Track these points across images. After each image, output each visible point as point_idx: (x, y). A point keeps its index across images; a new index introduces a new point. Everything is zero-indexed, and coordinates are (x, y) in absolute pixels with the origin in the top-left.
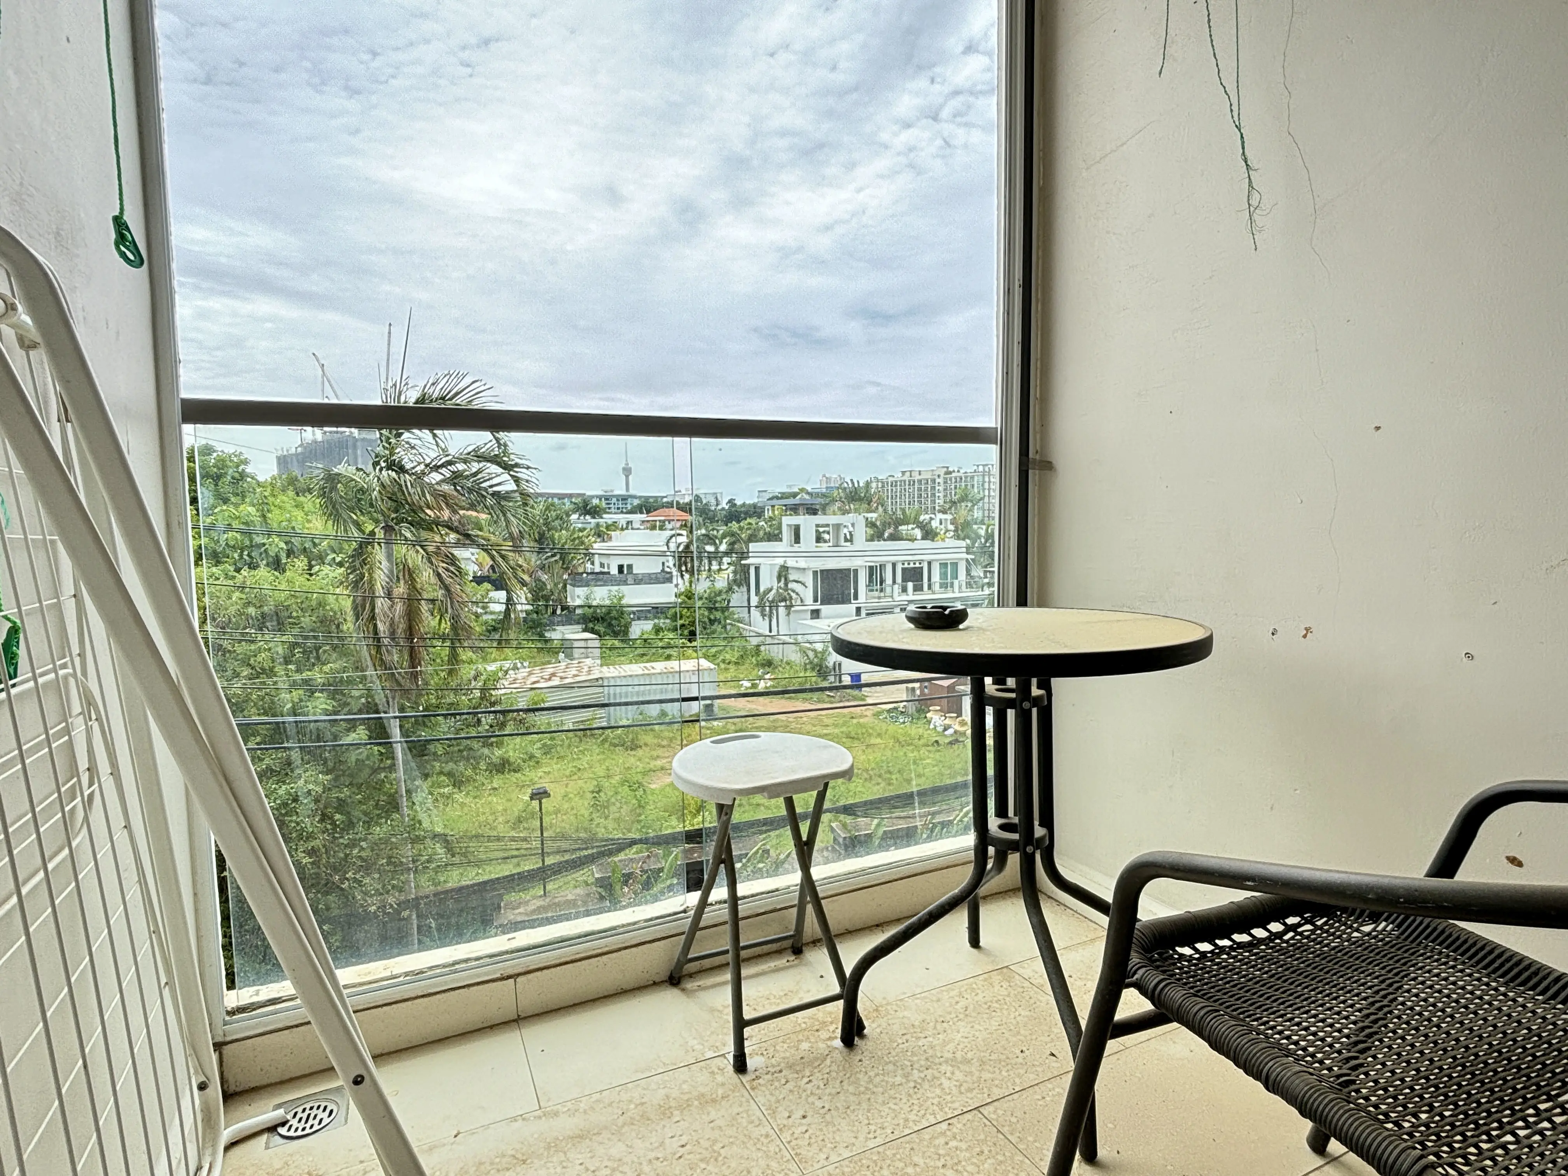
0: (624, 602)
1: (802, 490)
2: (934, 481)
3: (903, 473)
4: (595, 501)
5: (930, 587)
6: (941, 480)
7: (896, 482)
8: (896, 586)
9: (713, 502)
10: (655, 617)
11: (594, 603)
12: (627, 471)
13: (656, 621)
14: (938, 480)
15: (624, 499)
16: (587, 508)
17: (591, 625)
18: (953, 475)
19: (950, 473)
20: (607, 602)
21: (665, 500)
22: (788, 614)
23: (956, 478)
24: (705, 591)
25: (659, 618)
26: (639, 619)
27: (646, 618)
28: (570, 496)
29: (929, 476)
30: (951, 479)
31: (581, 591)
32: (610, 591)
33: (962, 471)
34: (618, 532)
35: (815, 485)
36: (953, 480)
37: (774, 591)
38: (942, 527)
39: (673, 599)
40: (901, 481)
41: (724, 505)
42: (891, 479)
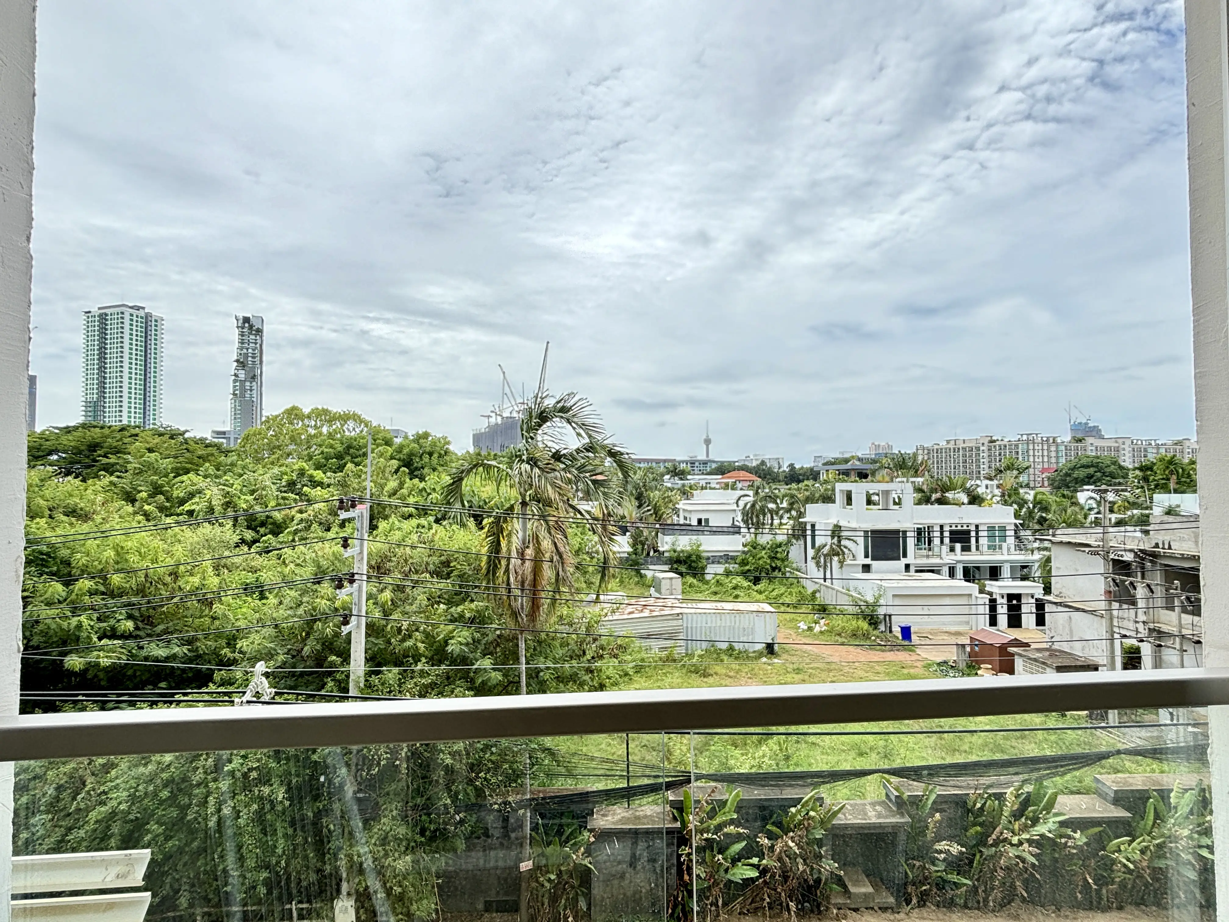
0: (701, 548)
1: (853, 457)
2: (978, 449)
3: (948, 442)
4: (683, 466)
5: (977, 548)
6: (985, 448)
7: (941, 449)
8: (944, 547)
9: (777, 466)
10: (726, 562)
11: (679, 549)
12: (708, 442)
13: (727, 565)
14: (982, 448)
15: (705, 463)
16: (677, 472)
17: (675, 566)
18: (998, 443)
19: (994, 441)
20: (688, 548)
21: (737, 464)
22: (841, 567)
23: (1000, 446)
24: (768, 543)
25: (729, 563)
26: (713, 563)
27: (719, 563)
28: (665, 461)
29: (973, 444)
30: (995, 446)
31: (668, 539)
32: (690, 539)
33: (1006, 440)
34: (698, 491)
35: (865, 451)
36: (997, 448)
37: (828, 547)
38: (988, 491)
39: (741, 548)
40: (946, 449)
41: (785, 468)
42: (936, 447)
